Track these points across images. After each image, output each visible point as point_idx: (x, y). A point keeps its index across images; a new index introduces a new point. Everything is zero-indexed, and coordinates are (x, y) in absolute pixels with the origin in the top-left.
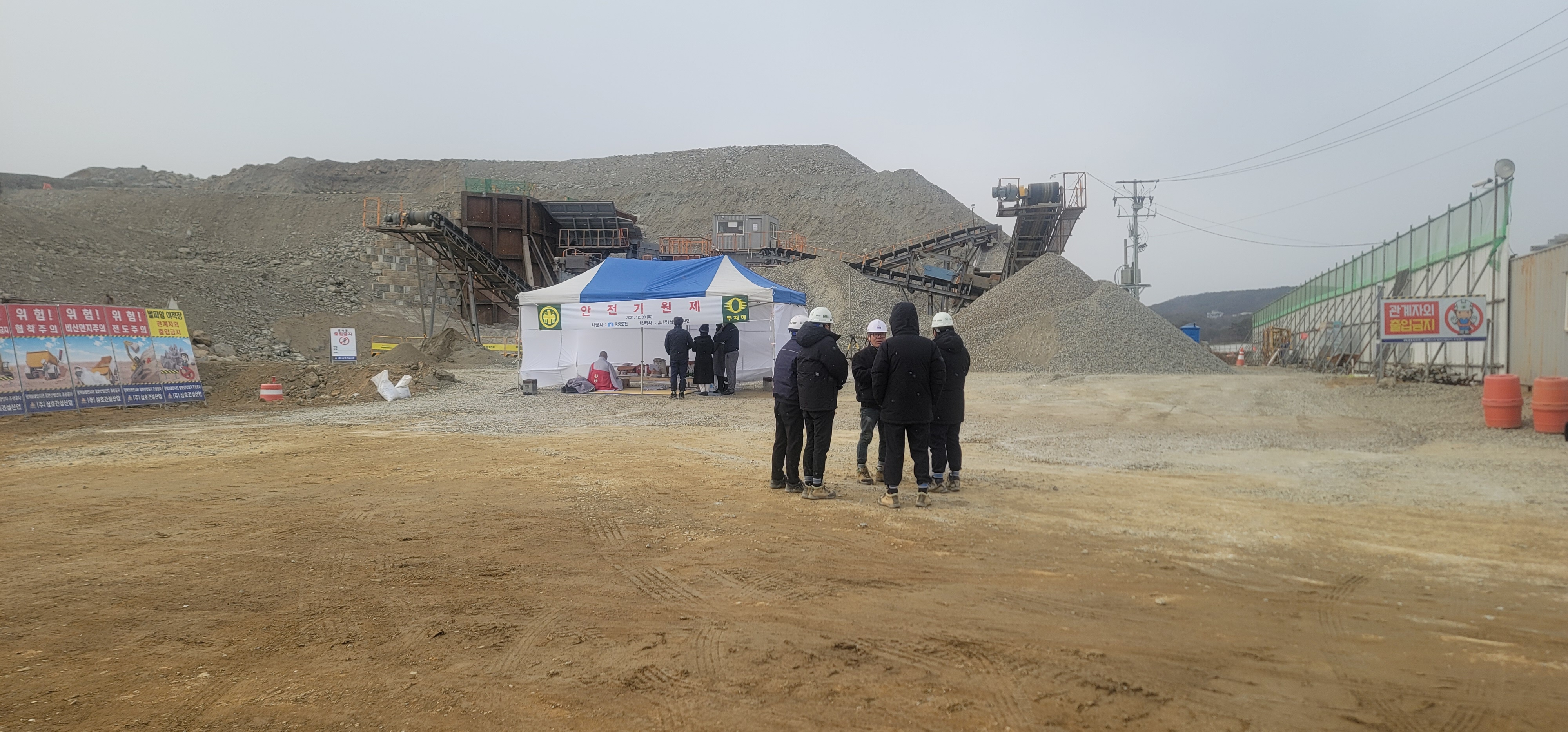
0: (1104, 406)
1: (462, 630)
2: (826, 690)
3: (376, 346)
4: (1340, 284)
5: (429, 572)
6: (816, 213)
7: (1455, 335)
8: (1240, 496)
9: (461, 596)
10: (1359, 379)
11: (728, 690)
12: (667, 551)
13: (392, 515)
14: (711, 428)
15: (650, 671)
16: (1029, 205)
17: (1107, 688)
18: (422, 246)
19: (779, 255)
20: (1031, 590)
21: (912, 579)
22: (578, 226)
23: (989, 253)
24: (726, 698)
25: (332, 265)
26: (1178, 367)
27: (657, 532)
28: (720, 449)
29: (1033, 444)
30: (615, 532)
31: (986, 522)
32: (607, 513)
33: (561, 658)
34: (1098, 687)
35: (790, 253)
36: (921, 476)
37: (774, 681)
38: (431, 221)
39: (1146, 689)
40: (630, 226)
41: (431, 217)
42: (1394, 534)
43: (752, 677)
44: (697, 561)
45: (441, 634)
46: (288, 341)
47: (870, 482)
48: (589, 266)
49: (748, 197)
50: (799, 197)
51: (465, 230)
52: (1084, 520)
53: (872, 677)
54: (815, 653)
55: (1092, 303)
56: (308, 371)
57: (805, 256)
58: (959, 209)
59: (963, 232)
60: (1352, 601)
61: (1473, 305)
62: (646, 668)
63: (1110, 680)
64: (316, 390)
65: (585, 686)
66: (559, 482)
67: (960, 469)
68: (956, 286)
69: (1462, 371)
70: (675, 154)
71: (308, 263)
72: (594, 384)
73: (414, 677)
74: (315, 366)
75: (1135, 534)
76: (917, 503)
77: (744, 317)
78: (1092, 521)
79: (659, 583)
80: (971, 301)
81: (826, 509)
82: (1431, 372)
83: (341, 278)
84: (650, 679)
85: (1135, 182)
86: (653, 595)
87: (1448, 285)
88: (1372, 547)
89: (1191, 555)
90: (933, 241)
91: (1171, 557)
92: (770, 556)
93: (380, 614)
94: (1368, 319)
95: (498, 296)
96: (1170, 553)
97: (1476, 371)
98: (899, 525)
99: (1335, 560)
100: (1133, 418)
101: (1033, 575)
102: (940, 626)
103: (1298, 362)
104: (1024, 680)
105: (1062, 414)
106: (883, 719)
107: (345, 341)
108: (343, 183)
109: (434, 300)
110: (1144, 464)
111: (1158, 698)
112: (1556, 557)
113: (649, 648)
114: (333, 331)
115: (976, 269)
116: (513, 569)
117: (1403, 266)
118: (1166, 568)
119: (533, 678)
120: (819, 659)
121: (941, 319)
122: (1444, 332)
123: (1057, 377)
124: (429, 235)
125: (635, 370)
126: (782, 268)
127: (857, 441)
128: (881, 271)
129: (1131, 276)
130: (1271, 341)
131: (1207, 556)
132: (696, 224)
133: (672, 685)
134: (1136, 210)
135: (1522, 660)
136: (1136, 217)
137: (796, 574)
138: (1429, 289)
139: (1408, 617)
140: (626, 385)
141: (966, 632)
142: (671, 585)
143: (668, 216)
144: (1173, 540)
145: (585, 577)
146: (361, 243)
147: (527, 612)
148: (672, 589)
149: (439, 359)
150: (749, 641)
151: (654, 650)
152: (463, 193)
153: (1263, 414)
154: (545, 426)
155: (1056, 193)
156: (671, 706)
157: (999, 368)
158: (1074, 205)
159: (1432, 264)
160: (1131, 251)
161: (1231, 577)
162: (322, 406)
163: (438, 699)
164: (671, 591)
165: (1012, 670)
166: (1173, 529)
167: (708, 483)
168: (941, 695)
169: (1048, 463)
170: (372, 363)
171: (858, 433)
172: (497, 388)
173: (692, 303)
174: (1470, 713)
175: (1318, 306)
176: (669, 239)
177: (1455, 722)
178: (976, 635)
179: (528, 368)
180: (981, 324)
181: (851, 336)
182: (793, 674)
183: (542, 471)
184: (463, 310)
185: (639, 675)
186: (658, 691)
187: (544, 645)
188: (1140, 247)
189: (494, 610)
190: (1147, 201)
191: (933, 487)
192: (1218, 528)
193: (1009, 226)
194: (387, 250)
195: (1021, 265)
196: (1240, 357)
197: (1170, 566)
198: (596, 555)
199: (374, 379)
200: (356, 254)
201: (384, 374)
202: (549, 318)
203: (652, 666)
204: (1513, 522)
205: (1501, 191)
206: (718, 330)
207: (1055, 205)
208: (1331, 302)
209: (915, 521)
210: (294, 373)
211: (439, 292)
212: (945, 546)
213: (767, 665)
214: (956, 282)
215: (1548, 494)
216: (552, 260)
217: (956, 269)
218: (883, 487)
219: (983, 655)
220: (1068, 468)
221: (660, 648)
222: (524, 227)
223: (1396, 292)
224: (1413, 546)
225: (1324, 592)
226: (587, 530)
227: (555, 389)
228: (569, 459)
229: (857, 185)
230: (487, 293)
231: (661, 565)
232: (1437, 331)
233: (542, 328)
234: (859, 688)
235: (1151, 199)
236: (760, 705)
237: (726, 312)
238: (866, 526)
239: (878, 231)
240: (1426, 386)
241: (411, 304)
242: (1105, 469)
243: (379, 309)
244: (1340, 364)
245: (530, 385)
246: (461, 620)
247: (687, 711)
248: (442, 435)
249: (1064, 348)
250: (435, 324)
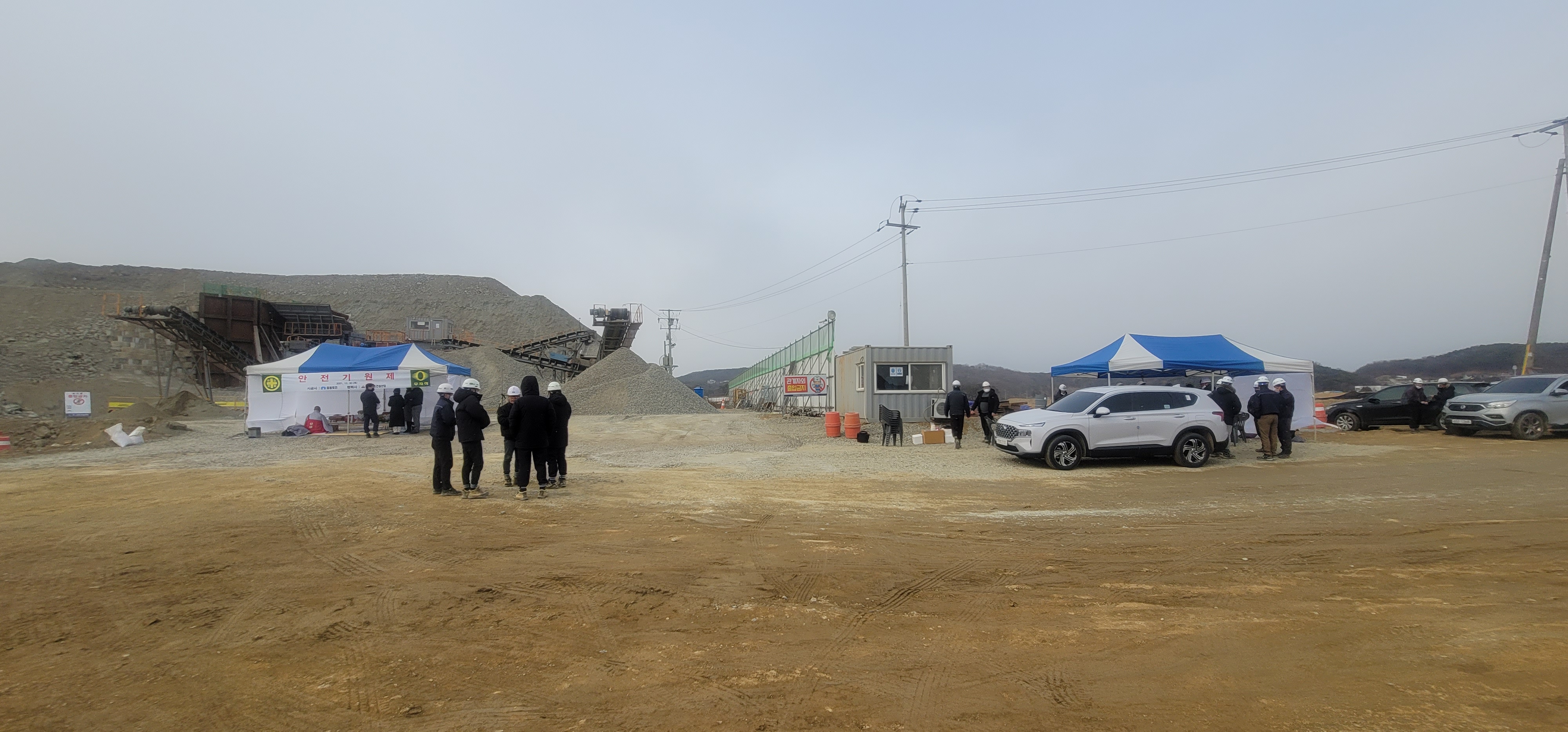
0: (652, 433)
1: (176, 617)
2: (470, 620)
3: (112, 405)
4: (767, 367)
5: (149, 576)
6: (480, 318)
7: (814, 393)
8: (717, 478)
9: (177, 591)
10: (775, 414)
11: (399, 630)
12: (359, 541)
13: (116, 535)
14: (400, 456)
15: (340, 626)
16: (612, 320)
17: (642, 593)
18: (161, 330)
19: (454, 344)
20: (604, 541)
21: (532, 543)
22: (300, 320)
23: (589, 346)
24: (397, 636)
25: (70, 343)
26: (691, 410)
27: (352, 530)
28: (405, 470)
29: (612, 456)
30: (319, 532)
31: (580, 504)
32: (312, 519)
33: (267, 626)
34: (637, 593)
35: (461, 343)
36: (542, 479)
37: (433, 619)
38: (170, 313)
39: (663, 590)
40: (343, 321)
41: (169, 310)
42: (786, 492)
43: (417, 619)
44: (382, 547)
45: (156, 621)
46: (20, 402)
47: (509, 485)
48: (309, 347)
49: (433, 306)
50: (469, 308)
51: (202, 321)
52: (637, 498)
53: (502, 607)
54: (464, 597)
55: (646, 375)
56: (39, 426)
57: (472, 345)
58: (572, 321)
59: (574, 333)
60: (766, 528)
61: (821, 379)
62: (336, 624)
63: (644, 588)
64: (48, 440)
65: (285, 643)
66: (274, 500)
67: (566, 474)
68: (569, 365)
69: (818, 410)
70: (379, 276)
71: (45, 340)
72: (309, 429)
73: (126, 659)
74: (47, 422)
75: (664, 504)
76: (539, 496)
77: (427, 383)
78: (641, 498)
79: (352, 564)
80: (578, 374)
81: (478, 504)
82: (805, 411)
83: (79, 353)
84: (339, 631)
85: (669, 311)
86: (347, 573)
87: (811, 369)
88: (776, 500)
89: (692, 512)
90: (556, 338)
91: (681, 514)
92: (436, 538)
93: (96, 613)
94: (779, 385)
95: (230, 367)
96: (681, 512)
97: (824, 410)
98: (526, 511)
99: (760, 508)
100: (667, 439)
101: (606, 532)
102: (547, 569)
103: (750, 406)
104: (596, 595)
105: (629, 438)
106: (507, 631)
107: (79, 402)
108: (85, 281)
109: (171, 370)
110: (671, 464)
111: (669, 594)
112: (851, 497)
113: (340, 610)
114: (67, 394)
115: (582, 355)
116: (228, 566)
117: (793, 359)
118: (678, 521)
119: (239, 644)
120: (467, 601)
121: (553, 386)
122: (810, 392)
123: (627, 417)
124: (167, 322)
125: (344, 419)
126: (455, 352)
127: (502, 460)
128: (523, 355)
129: (668, 360)
130: (737, 396)
131: (699, 512)
132: (395, 322)
133: (356, 633)
134: (670, 326)
135: (834, 548)
136: (670, 329)
137: (454, 548)
138: (804, 370)
139: (789, 533)
140: (336, 429)
141: (563, 571)
142: (360, 565)
143: (373, 316)
144: (683, 505)
145: (291, 566)
146: (101, 327)
147: (238, 597)
148: (361, 567)
149: (174, 413)
150: (417, 596)
151: (343, 610)
152: (201, 294)
153: (732, 434)
154: (265, 460)
155: (625, 314)
156: (354, 647)
157: (595, 413)
158: (636, 322)
159: (805, 359)
160: (668, 347)
161: (711, 522)
162: (51, 453)
163: (148, 672)
164: (360, 569)
165: (589, 590)
166: (683, 499)
167: (395, 494)
168: (545, 611)
169: (619, 466)
170: (107, 418)
171: (503, 455)
172: (225, 434)
173: (388, 374)
174: (812, 577)
175: (758, 378)
176: (373, 331)
177: (805, 583)
178: (569, 572)
179: (253, 419)
180: (584, 387)
181: (502, 395)
182: (449, 612)
183: (259, 493)
184: (199, 378)
185: (331, 630)
186: (345, 638)
187: (250, 618)
188: (672, 346)
189: (208, 598)
190: (675, 320)
191: (549, 486)
192: (706, 497)
193: (600, 331)
194: (127, 333)
195: (607, 353)
196: (723, 404)
197: (680, 519)
198: (302, 550)
199: (106, 431)
200: (96, 335)
201: (119, 427)
202: (272, 384)
203: (341, 622)
204: (835, 482)
205: (831, 325)
206: (407, 391)
207: (626, 321)
208: (764, 376)
209: (537, 507)
210: (24, 427)
211: (176, 364)
212: (555, 521)
213: (430, 610)
214: (570, 362)
215: (849, 467)
216: (279, 343)
217: (570, 355)
218: (517, 488)
219: (572, 583)
220: (630, 469)
221: (349, 608)
222: (255, 319)
223: (791, 371)
224: (793, 498)
225: (755, 525)
226: (295, 533)
227: (276, 434)
228: (283, 483)
229: (508, 303)
230: (220, 366)
231: (353, 552)
232: (807, 391)
233: (265, 391)
234: (492, 615)
235: (677, 320)
236: (422, 636)
237: (413, 380)
238: (504, 513)
239: (521, 331)
240: (803, 417)
241: (148, 372)
242: (651, 468)
243: (116, 377)
244: (768, 408)
245: (255, 432)
246: (176, 609)
247: (367, 648)
248: (171, 471)
249: (631, 401)
250: (171, 388)
